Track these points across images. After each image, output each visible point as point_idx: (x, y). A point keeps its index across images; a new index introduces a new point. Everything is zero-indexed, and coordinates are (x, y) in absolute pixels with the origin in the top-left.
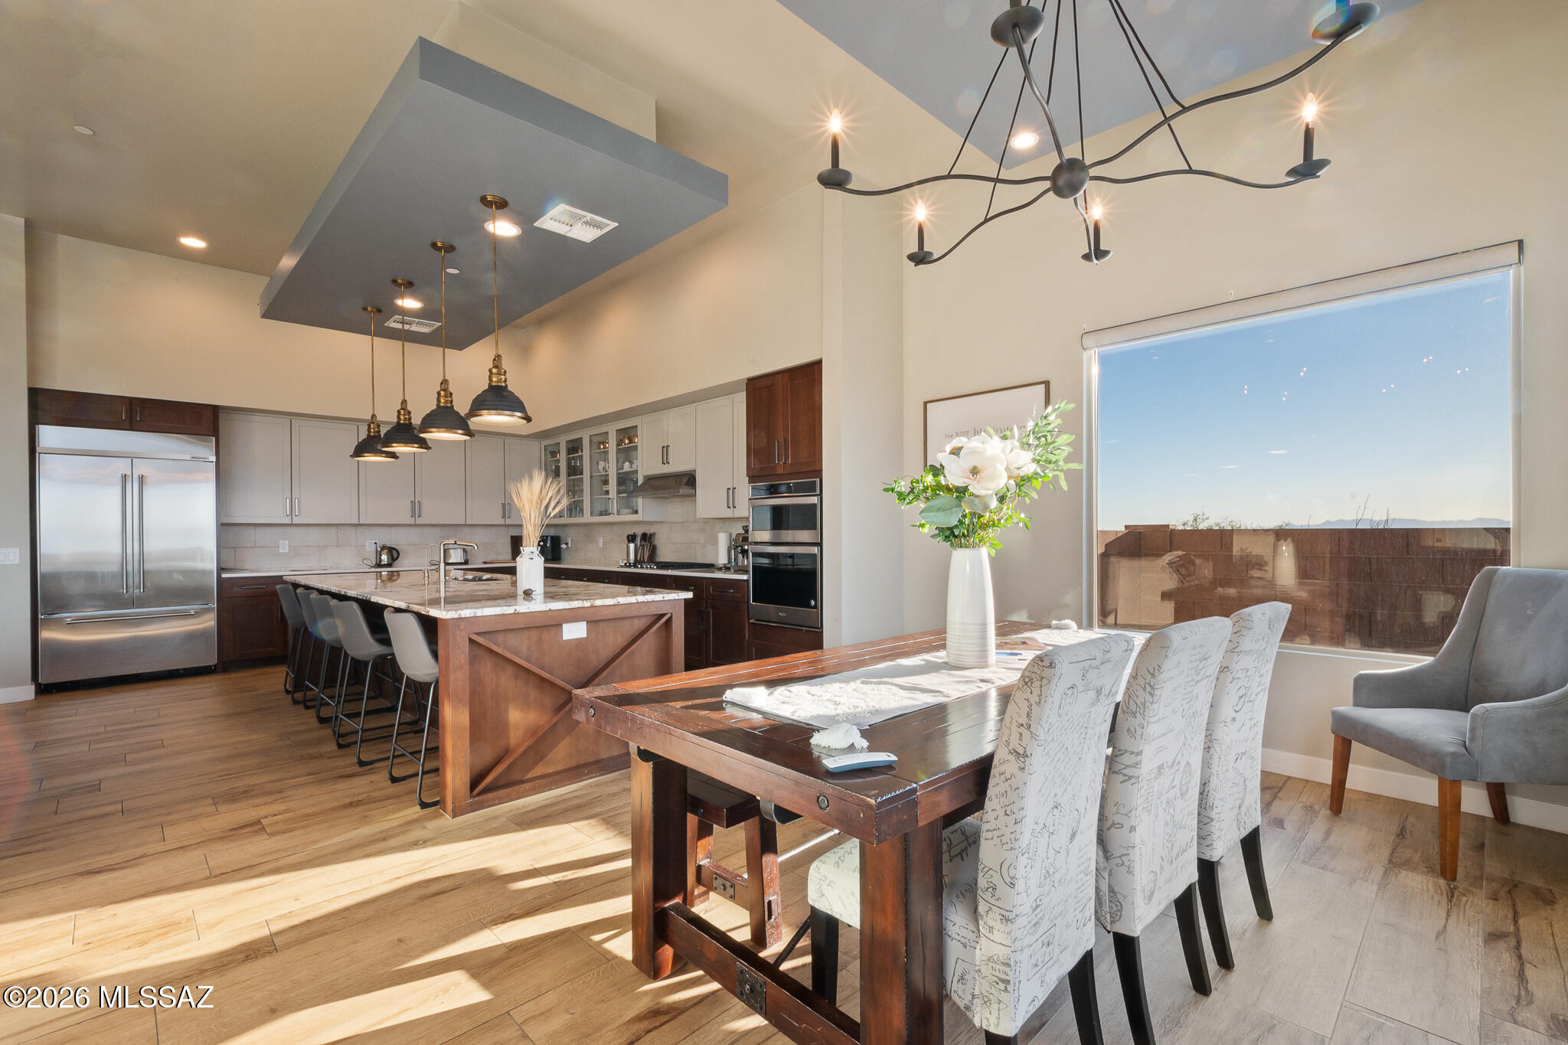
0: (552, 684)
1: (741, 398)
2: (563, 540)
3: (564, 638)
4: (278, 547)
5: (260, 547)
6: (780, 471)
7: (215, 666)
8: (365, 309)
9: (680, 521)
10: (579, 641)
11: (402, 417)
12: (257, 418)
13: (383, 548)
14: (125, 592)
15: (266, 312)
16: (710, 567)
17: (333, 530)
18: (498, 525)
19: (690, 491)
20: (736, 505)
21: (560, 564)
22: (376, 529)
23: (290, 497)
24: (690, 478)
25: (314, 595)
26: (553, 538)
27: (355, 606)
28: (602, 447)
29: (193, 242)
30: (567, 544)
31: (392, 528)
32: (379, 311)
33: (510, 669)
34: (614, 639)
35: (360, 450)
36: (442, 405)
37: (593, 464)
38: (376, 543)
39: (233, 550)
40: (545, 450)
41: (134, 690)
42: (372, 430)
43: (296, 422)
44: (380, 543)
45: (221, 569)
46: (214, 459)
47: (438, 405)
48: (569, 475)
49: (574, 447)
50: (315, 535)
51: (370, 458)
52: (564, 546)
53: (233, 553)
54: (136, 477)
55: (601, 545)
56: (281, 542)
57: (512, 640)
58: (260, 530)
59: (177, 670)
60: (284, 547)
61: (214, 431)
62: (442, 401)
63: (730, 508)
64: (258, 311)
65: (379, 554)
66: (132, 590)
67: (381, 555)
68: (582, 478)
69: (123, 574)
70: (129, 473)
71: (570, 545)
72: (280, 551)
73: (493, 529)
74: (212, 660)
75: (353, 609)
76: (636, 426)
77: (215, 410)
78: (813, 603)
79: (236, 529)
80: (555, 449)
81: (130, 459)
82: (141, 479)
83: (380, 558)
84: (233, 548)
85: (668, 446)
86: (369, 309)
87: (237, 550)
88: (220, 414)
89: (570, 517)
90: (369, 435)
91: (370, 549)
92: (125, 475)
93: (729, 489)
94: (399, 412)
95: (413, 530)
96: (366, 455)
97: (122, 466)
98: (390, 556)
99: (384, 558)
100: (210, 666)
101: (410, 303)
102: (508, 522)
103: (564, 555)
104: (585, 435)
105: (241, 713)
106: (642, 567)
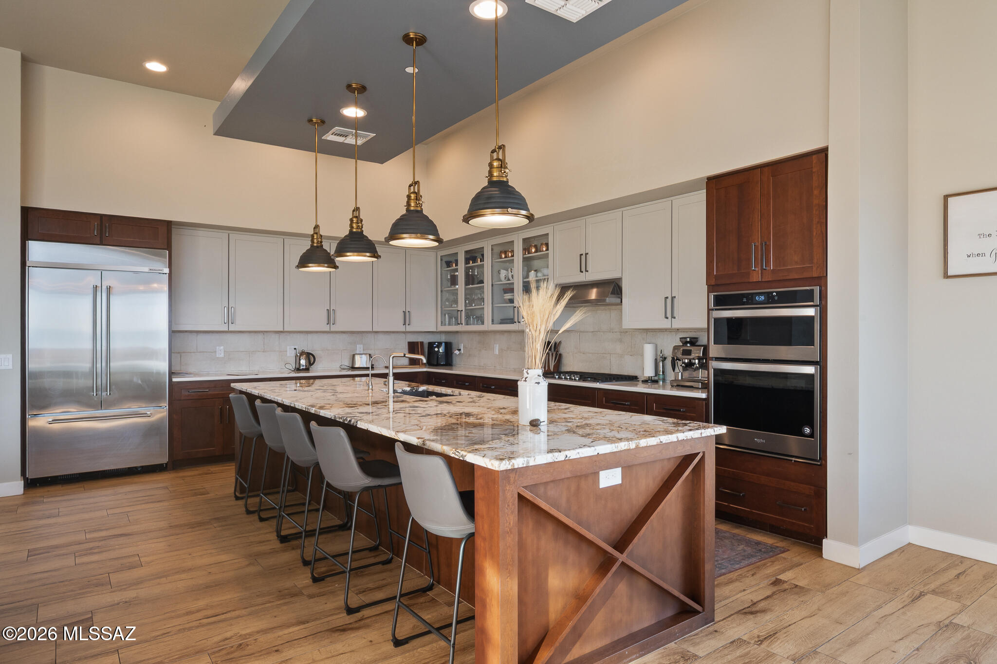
0: (590, 543)
1: (701, 196)
2: (454, 346)
3: (601, 486)
4: (216, 352)
5: (200, 352)
6: (756, 277)
7: (166, 464)
8: (310, 121)
9: (592, 330)
10: (613, 488)
11: (354, 225)
12: (201, 232)
13: (302, 353)
14: (95, 394)
15: (216, 132)
16: (633, 379)
17: (260, 336)
18: (397, 332)
19: (616, 300)
20: (675, 316)
21: (451, 370)
22: (295, 335)
23: (227, 306)
24: (615, 286)
25: (279, 411)
26: (446, 343)
27: (342, 432)
28: (503, 256)
29: (156, 67)
30: (459, 350)
31: (309, 335)
32: (323, 122)
33: (550, 527)
34: (648, 484)
35: (304, 261)
36: (412, 208)
37: (496, 273)
38: (295, 349)
39: (179, 355)
40: (441, 260)
41: (103, 487)
42: (315, 241)
43: (234, 236)
44: (299, 349)
45: (171, 374)
46: (167, 270)
47: (408, 210)
48: (467, 284)
49: (473, 256)
50: (245, 342)
51: (314, 269)
52: (457, 352)
53: (179, 357)
54: (104, 288)
55: (497, 352)
56: (217, 347)
57: (552, 492)
58: (201, 337)
59: (136, 468)
60: (220, 353)
61: (168, 246)
62: (413, 204)
63: (667, 318)
64: (211, 130)
65: (298, 358)
66: (100, 393)
67: (300, 360)
68: (484, 286)
69: (93, 373)
70: (99, 285)
71: (462, 351)
72: (217, 356)
73: (393, 336)
74: (164, 459)
75: (341, 436)
76: (547, 234)
77: (168, 224)
78: (807, 430)
79: (182, 335)
80: (452, 259)
81: (99, 272)
82: (109, 289)
83: (300, 362)
84: (179, 353)
85: (587, 254)
86: (315, 120)
87: (182, 354)
88: (173, 230)
89: (467, 324)
90: (312, 246)
91: (291, 354)
92: (96, 286)
93: (667, 298)
94: (351, 220)
95: (326, 336)
96: (310, 265)
97: (92, 279)
98: (308, 361)
99: (303, 362)
100: (162, 465)
101: (353, 112)
102: (409, 329)
103: (456, 360)
104: (487, 246)
105: (200, 524)
106: (560, 378)
